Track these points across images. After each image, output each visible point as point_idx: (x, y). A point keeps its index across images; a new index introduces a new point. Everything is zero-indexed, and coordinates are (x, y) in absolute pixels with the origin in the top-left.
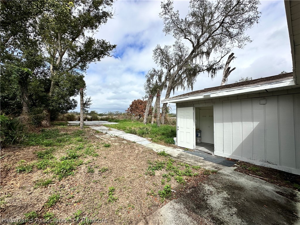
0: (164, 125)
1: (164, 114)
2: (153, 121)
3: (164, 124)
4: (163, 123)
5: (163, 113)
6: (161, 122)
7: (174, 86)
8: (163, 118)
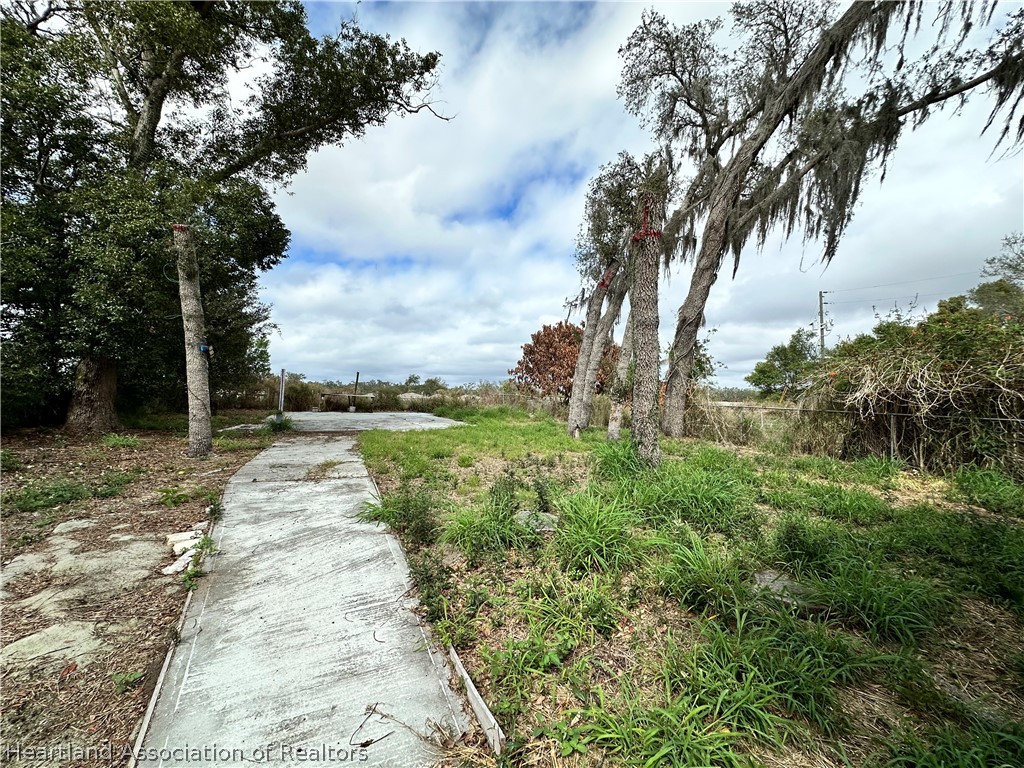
0: (686, 440)
1: (680, 383)
2: (615, 419)
3: (684, 435)
4: (677, 429)
5: (673, 374)
6: (665, 424)
7: (741, 221)
8: (675, 402)
